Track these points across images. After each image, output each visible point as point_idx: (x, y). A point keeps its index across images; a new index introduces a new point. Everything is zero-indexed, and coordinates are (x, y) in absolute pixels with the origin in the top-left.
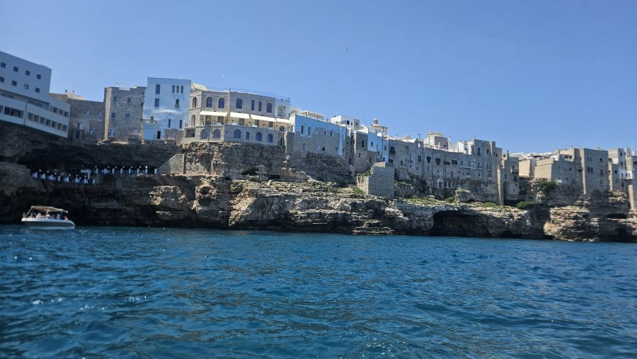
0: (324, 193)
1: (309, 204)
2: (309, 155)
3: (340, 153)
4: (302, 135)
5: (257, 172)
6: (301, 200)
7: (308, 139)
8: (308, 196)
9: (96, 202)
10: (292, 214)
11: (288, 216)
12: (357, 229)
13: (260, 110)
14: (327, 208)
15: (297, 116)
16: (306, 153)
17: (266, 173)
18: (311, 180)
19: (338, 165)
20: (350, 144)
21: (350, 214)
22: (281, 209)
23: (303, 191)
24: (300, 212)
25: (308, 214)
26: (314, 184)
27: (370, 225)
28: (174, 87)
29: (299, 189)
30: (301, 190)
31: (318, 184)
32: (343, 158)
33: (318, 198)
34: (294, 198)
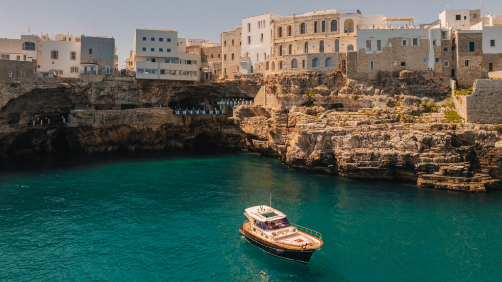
0: (390, 125)
1: (358, 141)
2: (380, 75)
3: (431, 64)
4: (367, 53)
5: (315, 103)
6: (350, 137)
7: (378, 55)
8: (363, 131)
9: (225, 128)
10: (336, 155)
11: (332, 157)
13: (323, 31)
14: (384, 146)
16: (375, 73)
17: (323, 103)
19: (428, 81)
20: (449, 50)
21: (418, 156)
27: (446, 173)
28: (259, 22)
30: (357, 123)
32: (440, 70)
34: (344, 134)
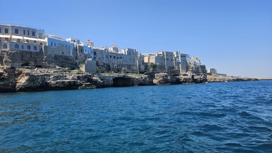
0: (64, 73)
1: (57, 78)
2: (56, 56)
3: (71, 55)
4: (51, 47)
5: (29, 64)
6: (53, 76)
7: (55, 48)
8: (56, 74)
10: (49, 83)
11: (47, 84)
12: (80, 87)
13: (28, 34)
14: (66, 79)
15: (48, 38)
16: (54, 55)
17: (34, 65)
18: (57, 67)
19: (70, 60)
20: (75, 51)
21: (77, 81)
22: (43, 81)
23: (54, 72)
24: (52, 82)
25: (57, 82)
26: (59, 69)
27: (86, 85)
29: (51, 71)
30: (53, 72)
31: (61, 69)
32: (73, 57)
33: (61, 75)
34: (49, 75)
